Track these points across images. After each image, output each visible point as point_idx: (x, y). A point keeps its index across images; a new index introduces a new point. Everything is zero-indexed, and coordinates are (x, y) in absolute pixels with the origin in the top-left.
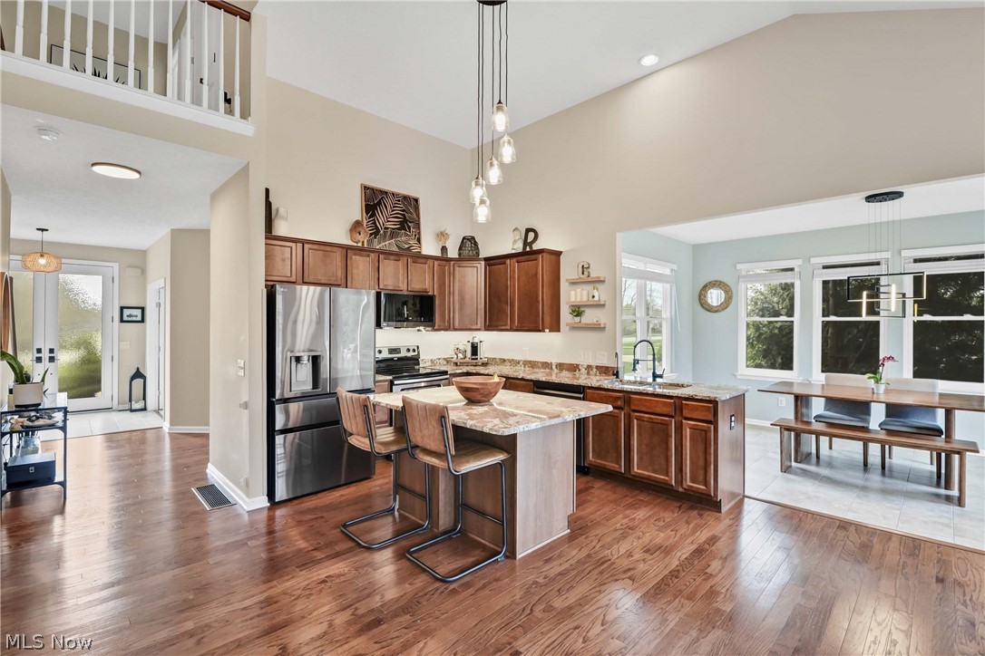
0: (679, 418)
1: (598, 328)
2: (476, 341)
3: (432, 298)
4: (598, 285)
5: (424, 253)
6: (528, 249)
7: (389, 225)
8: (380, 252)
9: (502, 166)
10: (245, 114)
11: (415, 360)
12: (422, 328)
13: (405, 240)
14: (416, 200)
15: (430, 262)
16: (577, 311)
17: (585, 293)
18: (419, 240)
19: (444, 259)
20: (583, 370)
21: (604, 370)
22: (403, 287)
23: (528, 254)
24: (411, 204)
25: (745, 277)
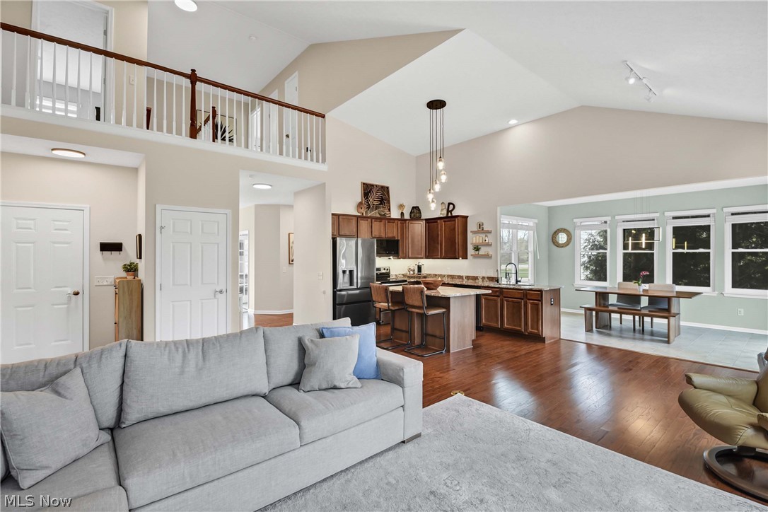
0: (525, 299)
1: (487, 256)
2: (420, 264)
3: (398, 241)
4: (488, 235)
5: (392, 217)
6: (450, 215)
7: (375, 203)
8: (372, 218)
9: (441, 183)
10: (324, 161)
11: (388, 275)
12: (391, 257)
13: (383, 210)
14: (388, 188)
15: (396, 221)
16: (477, 249)
17: (481, 238)
18: (389, 210)
19: (402, 220)
20: (480, 279)
21: (491, 279)
22: (383, 235)
23: (450, 218)
24: (385, 190)
25: (578, 226)
